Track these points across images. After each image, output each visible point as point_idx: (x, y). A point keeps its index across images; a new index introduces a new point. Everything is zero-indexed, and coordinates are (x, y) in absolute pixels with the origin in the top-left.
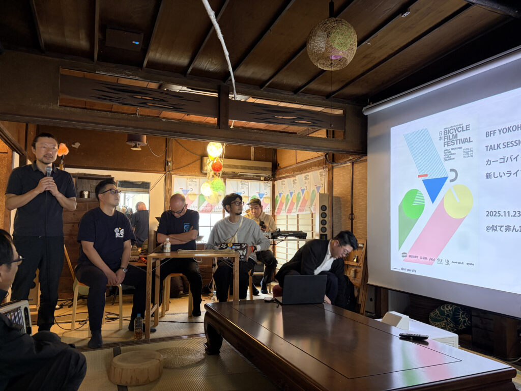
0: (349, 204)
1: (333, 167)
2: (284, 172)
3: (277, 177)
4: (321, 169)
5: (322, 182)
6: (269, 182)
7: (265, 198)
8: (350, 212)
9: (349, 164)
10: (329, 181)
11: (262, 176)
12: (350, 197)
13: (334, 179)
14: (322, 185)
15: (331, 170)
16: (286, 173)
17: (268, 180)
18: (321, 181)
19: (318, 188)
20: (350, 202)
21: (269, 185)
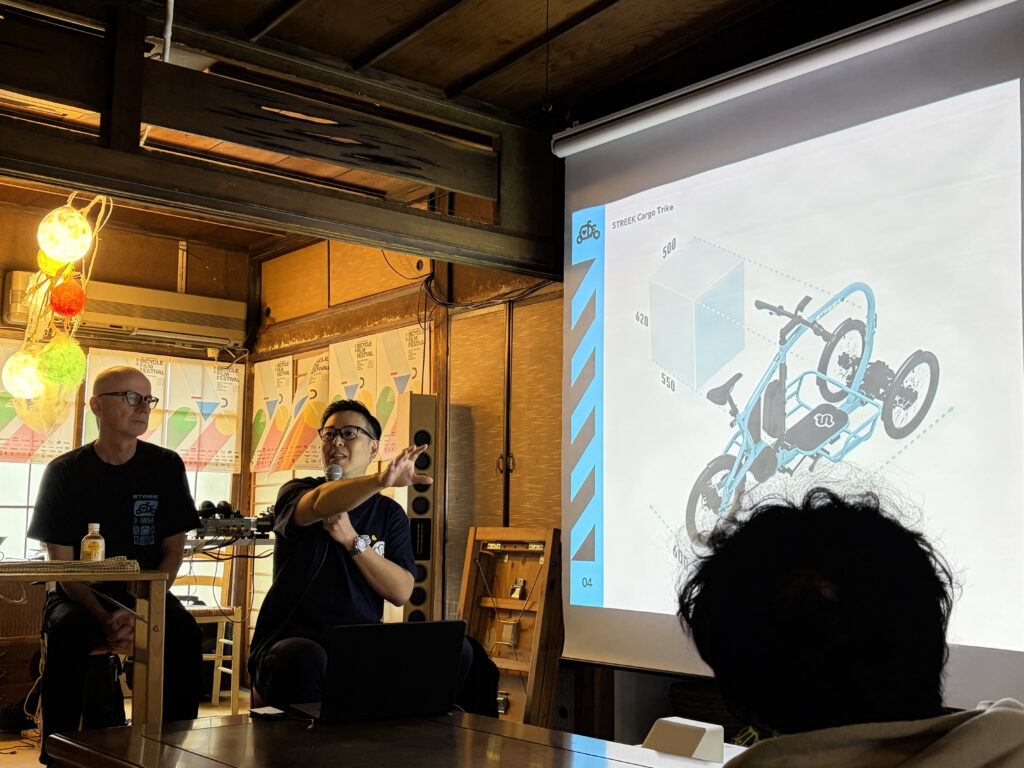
0: (500, 427)
1: (448, 319)
2: (287, 336)
3: (262, 350)
4: (412, 323)
5: (412, 364)
6: (235, 366)
7: (220, 416)
8: (501, 450)
9: (501, 308)
10: (436, 358)
11: (213, 346)
12: (501, 406)
13: (452, 353)
14: (413, 373)
15: (443, 326)
16: (293, 336)
17: (231, 360)
18: (411, 358)
19: (402, 381)
20: (503, 419)
21: (233, 375)
